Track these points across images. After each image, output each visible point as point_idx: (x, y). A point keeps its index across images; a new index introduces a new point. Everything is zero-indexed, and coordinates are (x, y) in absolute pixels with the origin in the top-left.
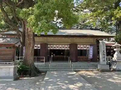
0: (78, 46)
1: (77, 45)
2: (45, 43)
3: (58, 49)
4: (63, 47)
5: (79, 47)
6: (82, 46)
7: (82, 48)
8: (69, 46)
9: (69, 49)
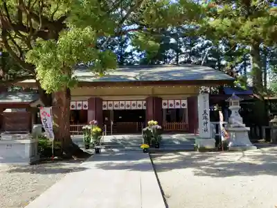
0: (163, 101)
1: (161, 100)
2: (96, 98)
3: (123, 108)
4: (134, 105)
5: (165, 104)
6: (171, 102)
7: (171, 105)
8: (145, 102)
9: (145, 108)
